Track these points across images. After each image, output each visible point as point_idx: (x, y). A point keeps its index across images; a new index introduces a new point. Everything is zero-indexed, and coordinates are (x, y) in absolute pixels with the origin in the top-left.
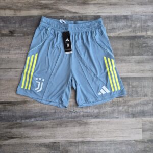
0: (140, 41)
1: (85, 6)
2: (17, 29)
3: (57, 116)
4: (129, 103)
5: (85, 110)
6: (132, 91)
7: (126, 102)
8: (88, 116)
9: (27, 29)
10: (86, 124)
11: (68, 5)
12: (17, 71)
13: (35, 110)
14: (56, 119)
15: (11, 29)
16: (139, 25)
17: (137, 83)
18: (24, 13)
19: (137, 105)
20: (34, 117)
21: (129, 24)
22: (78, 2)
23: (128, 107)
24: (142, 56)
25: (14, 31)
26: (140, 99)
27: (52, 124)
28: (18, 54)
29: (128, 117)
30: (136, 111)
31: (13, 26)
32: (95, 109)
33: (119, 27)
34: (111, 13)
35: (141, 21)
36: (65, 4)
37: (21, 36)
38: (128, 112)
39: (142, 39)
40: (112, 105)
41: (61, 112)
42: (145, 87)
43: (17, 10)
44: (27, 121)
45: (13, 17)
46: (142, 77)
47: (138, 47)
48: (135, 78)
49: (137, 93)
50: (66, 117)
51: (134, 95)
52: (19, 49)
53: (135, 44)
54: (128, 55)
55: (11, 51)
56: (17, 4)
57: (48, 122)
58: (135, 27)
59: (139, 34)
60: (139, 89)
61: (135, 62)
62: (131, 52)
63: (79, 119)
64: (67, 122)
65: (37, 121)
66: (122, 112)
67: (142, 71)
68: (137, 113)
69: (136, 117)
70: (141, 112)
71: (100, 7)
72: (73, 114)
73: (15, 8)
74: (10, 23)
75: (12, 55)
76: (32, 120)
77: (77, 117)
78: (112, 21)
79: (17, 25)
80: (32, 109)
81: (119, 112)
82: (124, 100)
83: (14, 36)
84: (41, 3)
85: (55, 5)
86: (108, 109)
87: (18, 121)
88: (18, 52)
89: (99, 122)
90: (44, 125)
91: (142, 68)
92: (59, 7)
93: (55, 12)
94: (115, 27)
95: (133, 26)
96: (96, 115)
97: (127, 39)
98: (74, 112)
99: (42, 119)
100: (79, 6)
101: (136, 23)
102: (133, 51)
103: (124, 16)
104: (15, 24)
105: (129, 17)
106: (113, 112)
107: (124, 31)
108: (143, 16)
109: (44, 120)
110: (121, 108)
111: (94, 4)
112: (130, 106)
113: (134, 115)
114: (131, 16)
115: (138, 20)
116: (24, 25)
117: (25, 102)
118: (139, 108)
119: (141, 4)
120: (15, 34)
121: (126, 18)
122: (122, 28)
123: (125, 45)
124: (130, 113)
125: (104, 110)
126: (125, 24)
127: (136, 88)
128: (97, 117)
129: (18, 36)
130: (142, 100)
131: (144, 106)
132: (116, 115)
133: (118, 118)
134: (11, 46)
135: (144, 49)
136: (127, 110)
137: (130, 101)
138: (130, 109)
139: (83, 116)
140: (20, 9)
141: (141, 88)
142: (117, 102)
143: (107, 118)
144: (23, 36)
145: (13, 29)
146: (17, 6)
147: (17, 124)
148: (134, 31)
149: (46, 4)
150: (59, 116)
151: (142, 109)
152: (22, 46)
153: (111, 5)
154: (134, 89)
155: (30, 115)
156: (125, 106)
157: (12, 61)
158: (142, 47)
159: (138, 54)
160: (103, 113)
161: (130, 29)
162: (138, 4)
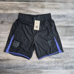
0: (71, 29)
1: (42, 9)
2: (5, 21)
3: (26, 68)
4: (64, 62)
5: (40, 65)
6: (66, 55)
7: (62, 61)
8: (42, 68)
9: (11, 20)
10: (41, 72)
11: (33, 8)
12: (4, 43)
13: (14, 64)
14: (25, 69)
15: (2, 20)
16: (70, 20)
17: (69, 51)
18: (9, 12)
19: (68, 63)
20: (13, 68)
21: (65, 19)
22: (39, 7)
23: (64, 64)
24: (72, 37)
25: (4, 21)
26: (70, 59)
27: (22, 72)
28: (6, 33)
29: (63, 69)
30: (68, 66)
31: (3, 18)
32: (46, 64)
33: (60, 21)
34: (56, 13)
35: (72, 18)
36: (32, 8)
37: (7, 24)
38: (64, 67)
39: (72, 27)
40: (55, 63)
41: (27, 66)
42: (73, 53)
43: (6, 10)
44: (10, 70)
45: (3, 14)
46: (72, 48)
47: (70, 32)
48: (68, 48)
49: (68, 56)
50: (30, 68)
51: (67, 57)
52: (6, 31)
53: (68, 30)
54: (64, 36)
55: (2, 32)
56: (5, 7)
57: (20, 71)
58: (68, 21)
59: (70, 25)
60: (70, 54)
61: (68, 40)
62: (66, 34)
63: (37, 70)
64: (31, 71)
65: (15, 70)
66: (61, 66)
67: (71, 44)
68: (68, 67)
69: (67, 69)
70: (70, 67)
71: (50, 10)
72: (34, 67)
73: (5, 9)
74: (2, 17)
75: (2, 34)
76: (12, 69)
77: (36, 68)
78: (56, 17)
79: (6, 18)
80: (12, 64)
81: (59, 66)
82: (61, 60)
83: (4, 24)
84: (19, 7)
85: (26, 8)
86: (53, 65)
87: (5, 70)
88: (5, 32)
89: (48, 71)
90: (18, 73)
91: (72, 43)
92: (28, 9)
93: (26, 12)
94: (58, 21)
95: (68, 20)
96: (46, 67)
97: (64, 27)
98: (35, 66)
99: (17, 69)
100: (39, 9)
101: (69, 19)
102: (67, 34)
103: (63, 15)
104: (4, 17)
105: (66, 16)
106: (55, 66)
107: (62, 23)
108: (73, 16)
109: (18, 70)
110: (60, 64)
111: (47, 8)
112: (65, 63)
113: (66, 68)
114: (67, 15)
115: (70, 17)
116: (9, 18)
117: (8, 60)
118: (69, 65)
119: (72, 9)
120: (4, 23)
121: (64, 16)
122: (62, 22)
123: (63, 30)
124: (65, 67)
125: (51, 65)
126: (63, 19)
127: (68, 53)
128: (47, 69)
129: (6, 24)
130: (71, 60)
131: (72, 63)
132: (57, 68)
133: (58, 69)
134: (2, 29)
135: (73, 33)
136: (63, 66)
137: (65, 61)
138: (65, 65)
139: (39, 68)
140: (7, 10)
141: (71, 54)
142: (58, 61)
143: (52, 69)
144: (9, 24)
145: (3, 20)
146: (6, 8)
147: (4, 71)
148: (68, 23)
149: (21, 7)
150: (27, 68)
151: (71, 65)
152: (8, 30)
153: (56, 9)
154: (67, 54)
155: (11, 66)
156: (62, 63)
157: (2, 37)
158: (72, 32)
159: (70, 36)
160: (50, 67)
161: (66, 22)
162: (71, 9)
